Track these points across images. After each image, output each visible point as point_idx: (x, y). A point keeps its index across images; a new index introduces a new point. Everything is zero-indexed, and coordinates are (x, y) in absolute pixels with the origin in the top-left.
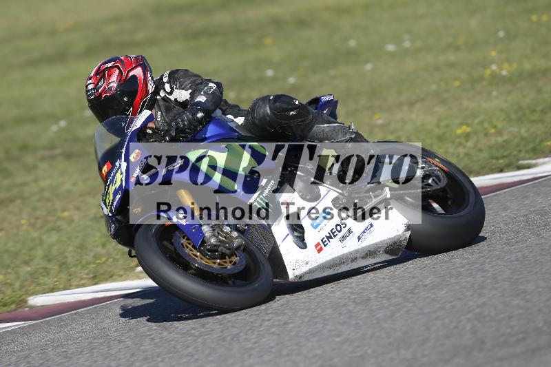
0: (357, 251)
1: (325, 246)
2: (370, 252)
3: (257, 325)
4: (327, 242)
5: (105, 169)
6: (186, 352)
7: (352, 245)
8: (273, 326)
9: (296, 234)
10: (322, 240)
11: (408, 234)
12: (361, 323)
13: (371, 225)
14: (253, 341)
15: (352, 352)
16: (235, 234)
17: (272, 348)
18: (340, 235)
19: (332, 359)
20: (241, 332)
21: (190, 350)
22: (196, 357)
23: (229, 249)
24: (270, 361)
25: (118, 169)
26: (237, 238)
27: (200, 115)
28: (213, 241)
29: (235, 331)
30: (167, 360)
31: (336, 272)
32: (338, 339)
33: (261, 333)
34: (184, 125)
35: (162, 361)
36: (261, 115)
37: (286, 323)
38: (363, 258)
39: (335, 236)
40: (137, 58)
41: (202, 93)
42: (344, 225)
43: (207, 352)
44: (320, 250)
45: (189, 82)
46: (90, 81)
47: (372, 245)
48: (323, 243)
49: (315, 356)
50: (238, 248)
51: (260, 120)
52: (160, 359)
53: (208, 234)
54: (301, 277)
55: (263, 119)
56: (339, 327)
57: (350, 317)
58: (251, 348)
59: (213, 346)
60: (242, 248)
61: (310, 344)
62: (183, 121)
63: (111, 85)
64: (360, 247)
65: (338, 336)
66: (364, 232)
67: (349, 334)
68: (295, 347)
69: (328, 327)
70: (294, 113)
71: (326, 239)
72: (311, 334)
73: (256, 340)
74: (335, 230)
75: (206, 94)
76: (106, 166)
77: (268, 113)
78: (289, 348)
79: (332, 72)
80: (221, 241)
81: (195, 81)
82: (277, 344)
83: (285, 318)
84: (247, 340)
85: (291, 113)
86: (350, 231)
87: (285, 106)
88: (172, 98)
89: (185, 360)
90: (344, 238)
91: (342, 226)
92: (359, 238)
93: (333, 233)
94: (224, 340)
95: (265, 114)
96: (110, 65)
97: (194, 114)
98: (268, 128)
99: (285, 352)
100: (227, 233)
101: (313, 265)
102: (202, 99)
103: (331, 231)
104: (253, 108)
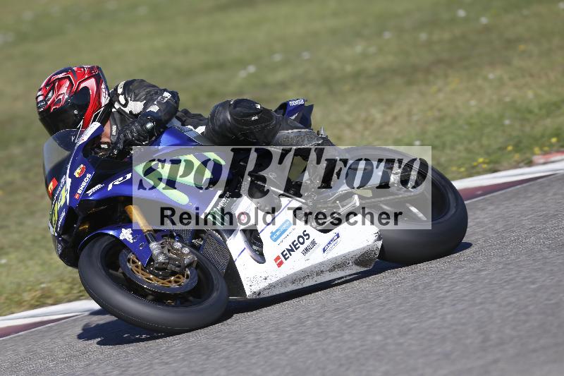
0: (322, 264)
1: (286, 259)
2: (338, 265)
3: (450, 272)
4: (288, 255)
5: (51, 186)
6: (377, 302)
7: (317, 257)
8: (466, 274)
9: (255, 247)
10: (282, 254)
11: (380, 244)
12: (556, 269)
13: (338, 236)
14: (447, 289)
15: (547, 300)
16: (186, 250)
17: (465, 296)
18: (302, 247)
19: (527, 306)
20: (433, 280)
21: (382, 299)
22: (388, 307)
23: (179, 266)
24: (463, 309)
25: (63, 186)
26: (188, 254)
27: (149, 125)
28: (161, 258)
29: (427, 279)
30: (358, 310)
31: (300, 287)
32: (533, 286)
33: (454, 281)
34: (133, 136)
35: (353, 312)
36: (222, 121)
37: (479, 271)
38: (331, 271)
39: (297, 249)
40: (91, 69)
41: (155, 103)
42: (307, 237)
43: (399, 302)
44: (280, 264)
45: (144, 93)
46: (40, 93)
47: (339, 256)
48: (284, 256)
49: (510, 304)
50: (189, 265)
51: (220, 126)
52: (350, 310)
53: (155, 252)
54: (259, 294)
55: (223, 125)
56: (534, 274)
57: (545, 264)
58: (444, 297)
59: (405, 295)
60: (194, 265)
61: (503, 292)
62: (131, 133)
63: (61, 97)
64: (326, 259)
65: (533, 283)
66: (329, 243)
67: (544, 281)
68: (489, 295)
69: (523, 274)
70: (256, 118)
71: (286, 252)
72: (505, 282)
73: (448, 288)
74: (297, 242)
75: (159, 104)
76: (52, 183)
77: (227, 118)
78: (483, 296)
79: (525, 12)
80: (170, 258)
81: (150, 91)
82: (471, 293)
83: (478, 265)
84: (438, 288)
85: (253, 118)
86: (314, 243)
87: (246, 111)
88: (127, 110)
89: (377, 310)
90: (307, 250)
91: (305, 238)
92: (324, 250)
93: (295, 246)
94: (416, 288)
95: (225, 120)
96: (60, 76)
97: (143, 125)
98: (229, 135)
99: (478, 301)
100: (178, 250)
101: (273, 280)
102: (154, 108)
103: (293, 243)
104: (213, 115)
